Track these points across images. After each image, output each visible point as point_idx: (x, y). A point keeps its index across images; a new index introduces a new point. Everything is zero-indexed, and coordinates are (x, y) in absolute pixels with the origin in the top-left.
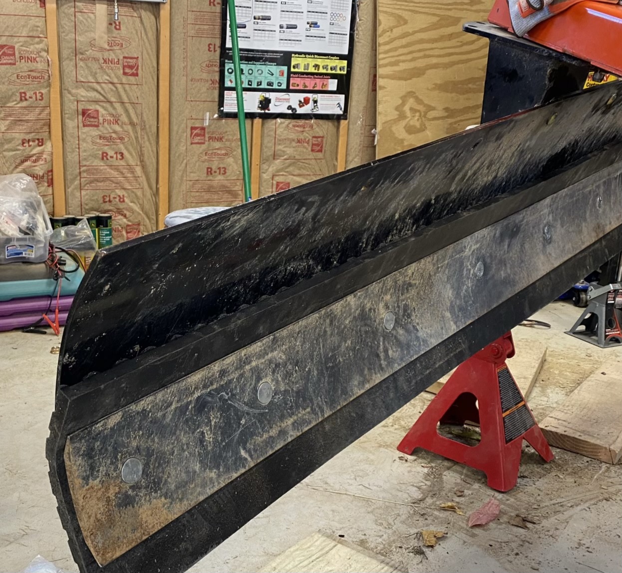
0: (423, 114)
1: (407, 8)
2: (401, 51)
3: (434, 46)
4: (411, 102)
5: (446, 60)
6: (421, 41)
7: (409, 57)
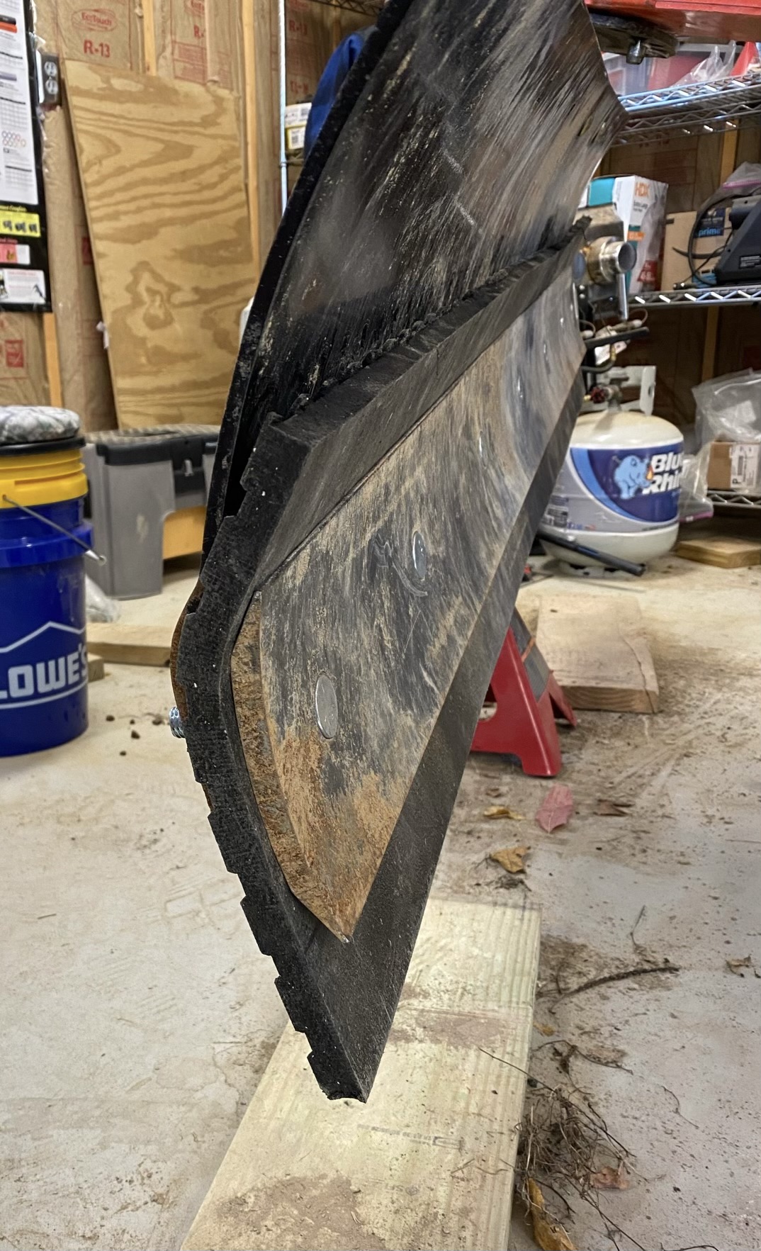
0: (165, 297)
1: (116, 127)
2: (119, 196)
3: (164, 188)
4: (146, 279)
5: (183, 212)
6: (145, 181)
7: (132, 206)
